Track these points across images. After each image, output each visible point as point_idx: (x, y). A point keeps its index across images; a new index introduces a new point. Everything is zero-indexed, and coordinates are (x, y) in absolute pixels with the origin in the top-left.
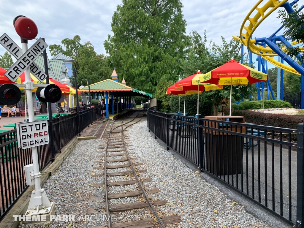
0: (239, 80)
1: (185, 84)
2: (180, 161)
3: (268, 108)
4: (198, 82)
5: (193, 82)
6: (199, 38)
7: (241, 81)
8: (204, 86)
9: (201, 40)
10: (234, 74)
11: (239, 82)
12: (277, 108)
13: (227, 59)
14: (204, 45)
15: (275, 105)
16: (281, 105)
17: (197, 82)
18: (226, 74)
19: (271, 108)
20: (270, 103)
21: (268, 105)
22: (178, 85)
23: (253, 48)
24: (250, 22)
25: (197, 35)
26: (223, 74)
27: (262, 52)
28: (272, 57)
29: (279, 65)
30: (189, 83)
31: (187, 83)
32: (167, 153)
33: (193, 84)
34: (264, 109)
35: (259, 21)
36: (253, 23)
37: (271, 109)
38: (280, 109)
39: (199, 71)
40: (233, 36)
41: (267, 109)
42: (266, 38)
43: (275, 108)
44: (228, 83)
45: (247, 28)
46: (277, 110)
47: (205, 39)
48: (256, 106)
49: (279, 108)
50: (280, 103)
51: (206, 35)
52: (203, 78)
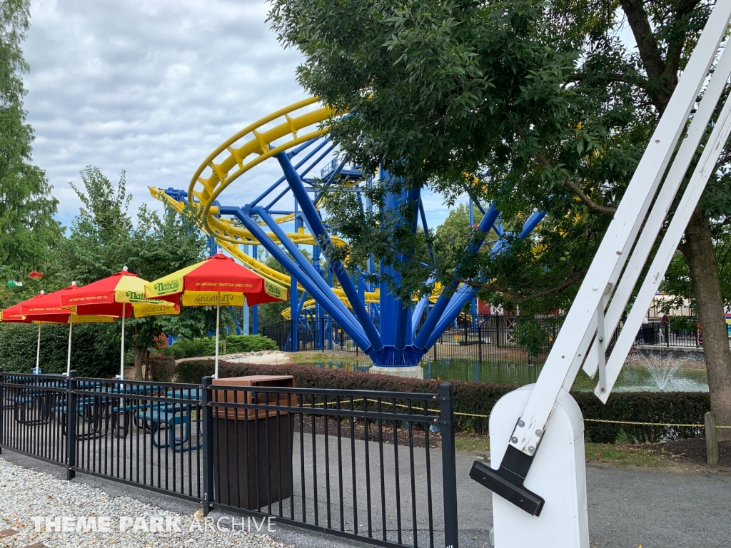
0: (228, 296)
1: (93, 298)
2: (128, 499)
3: (235, 353)
4: (130, 297)
5: (119, 295)
6: (105, 187)
7: (231, 299)
8: (133, 305)
9: (111, 192)
10: (232, 285)
11: (228, 301)
12: (252, 352)
13: (175, 244)
14: (117, 205)
15: (247, 345)
16: (259, 346)
17: (128, 296)
18: (215, 285)
19: (240, 351)
20: (237, 342)
21: (234, 346)
22: (71, 300)
23: (213, 225)
24: (214, 171)
25: (100, 179)
26: (210, 284)
27: (228, 233)
28: (236, 245)
29: (250, 263)
30: (106, 297)
31: (99, 298)
32: (72, 486)
33: (116, 300)
34: (229, 356)
35: (231, 173)
36: (220, 175)
37: (241, 354)
38: (258, 353)
39: (125, 268)
40: (151, 187)
41: (233, 355)
42: (238, 208)
43: (247, 351)
44: (203, 302)
45: (206, 183)
46: (252, 357)
47: (123, 193)
48: (210, 348)
49: (256, 351)
50: (256, 341)
51: (124, 184)
52: (156, 289)
